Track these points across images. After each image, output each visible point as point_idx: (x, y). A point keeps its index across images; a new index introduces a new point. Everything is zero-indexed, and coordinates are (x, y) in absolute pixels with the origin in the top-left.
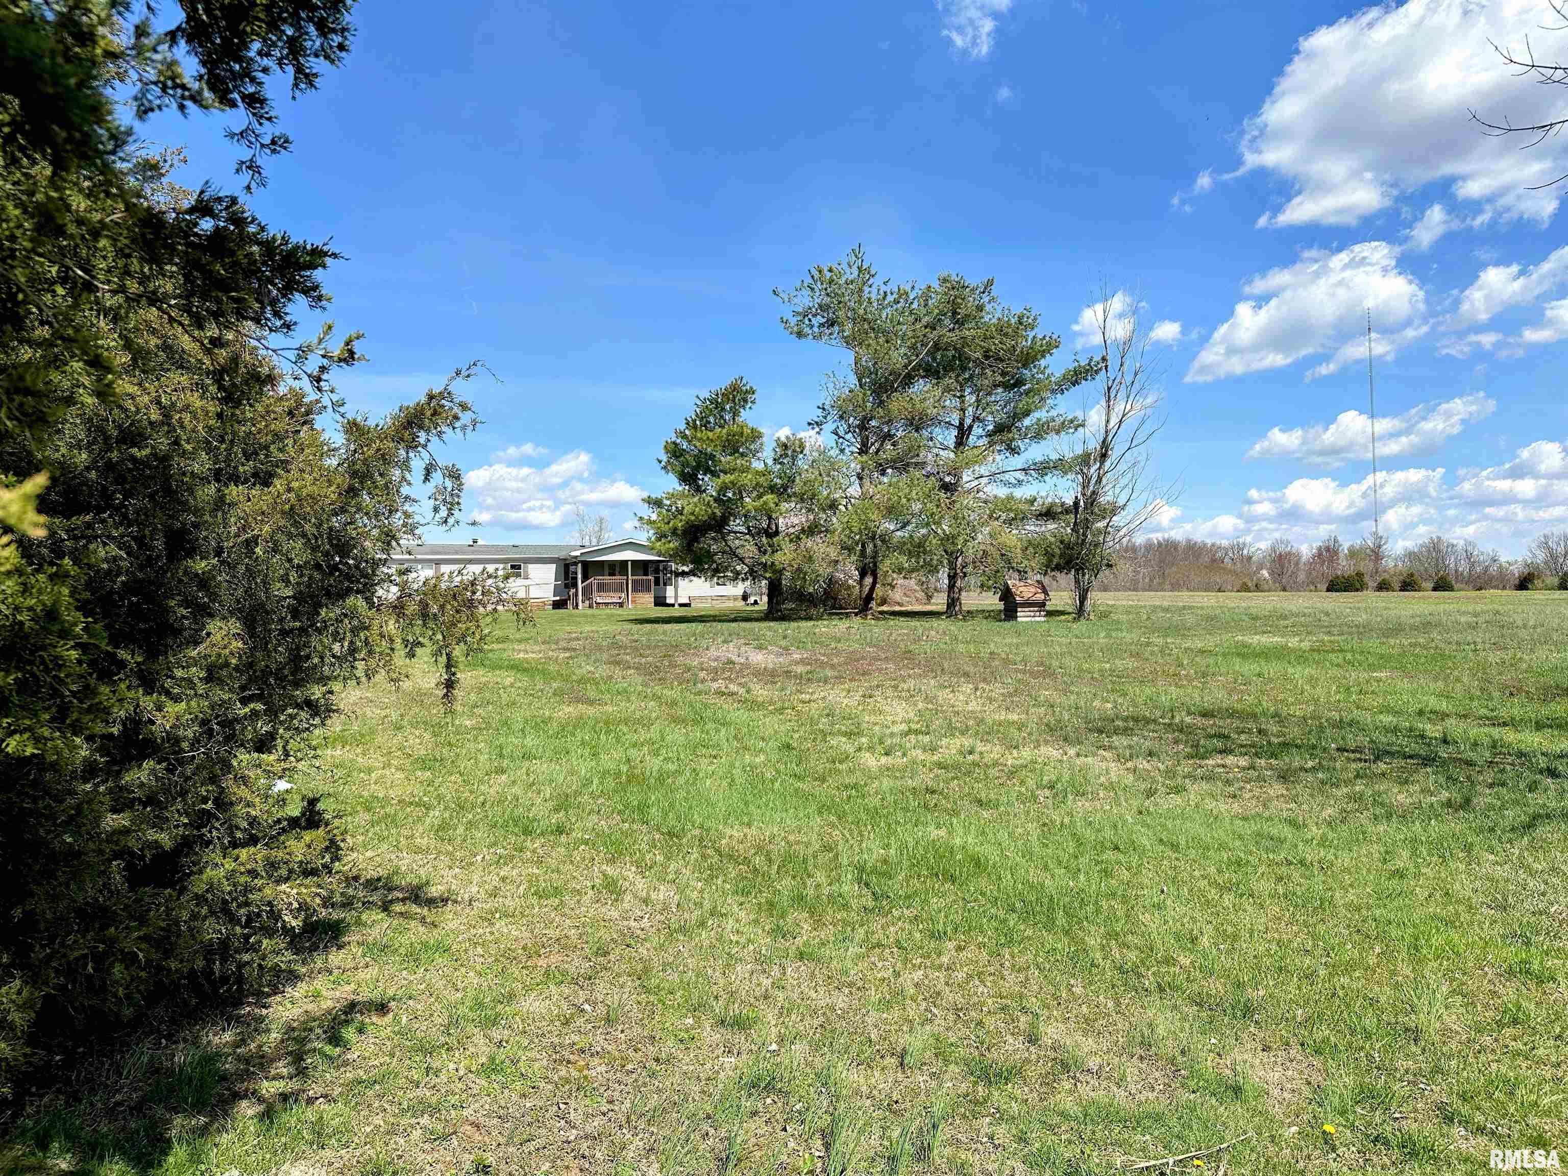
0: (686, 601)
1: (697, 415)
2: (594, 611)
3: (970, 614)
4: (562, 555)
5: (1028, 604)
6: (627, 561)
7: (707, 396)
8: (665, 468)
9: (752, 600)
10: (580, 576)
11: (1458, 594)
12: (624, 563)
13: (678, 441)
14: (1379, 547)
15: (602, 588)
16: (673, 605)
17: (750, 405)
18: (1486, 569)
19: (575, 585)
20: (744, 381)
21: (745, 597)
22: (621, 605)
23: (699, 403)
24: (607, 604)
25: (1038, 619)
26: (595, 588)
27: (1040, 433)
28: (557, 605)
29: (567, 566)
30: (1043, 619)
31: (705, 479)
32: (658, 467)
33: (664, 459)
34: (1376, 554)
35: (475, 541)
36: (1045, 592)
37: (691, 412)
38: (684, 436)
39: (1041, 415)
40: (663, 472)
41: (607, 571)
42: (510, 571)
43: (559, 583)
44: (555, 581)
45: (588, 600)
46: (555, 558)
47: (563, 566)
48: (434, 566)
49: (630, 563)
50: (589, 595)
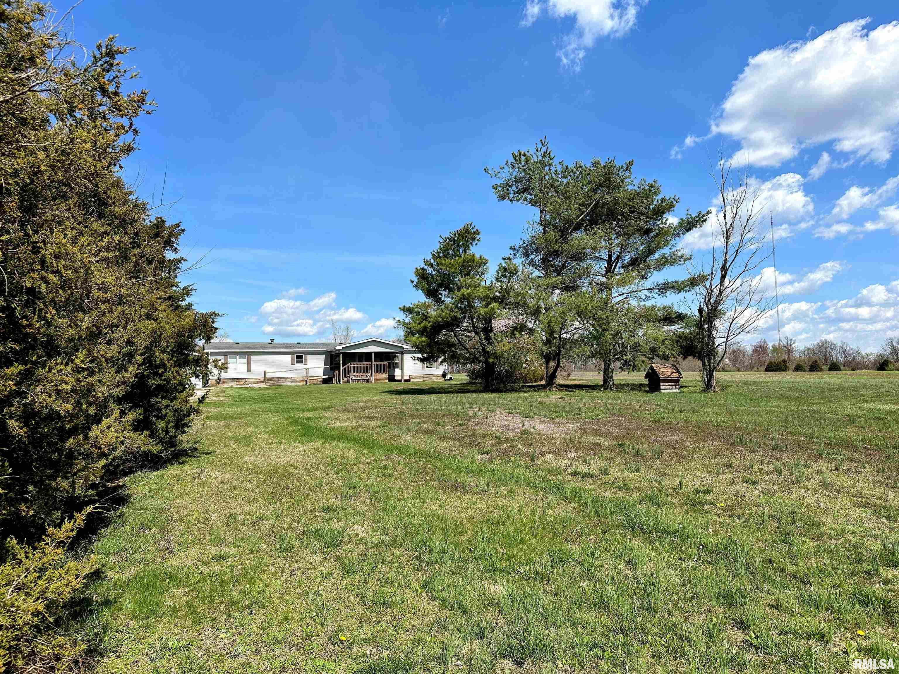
0: (407, 378)
1: (441, 249)
2: (351, 385)
3: (621, 387)
4: (329, 349)
5: (667, 380)
6: (371, 353)
7: (447, 235)
8: (416, 286)
9: (448, 377)
10: (341, 362)
11: (844, 372)
12: (370, 354)
13: (426, 267)
14: (791, 345)
15: (356, 370)
16: (400, 381)
17: (476, 242)
18: (854, 359)
19: (338, 368)
20: (473, 226)
21: (444, 375)
22: (367, 381)
23: (442, 241)
24: (358, 380)
25: (675, 391)
26: (351, 369)
27: (660, 266)
28: (325, 381)
29: (332, 356)
30: (678, 391)
31: (444, 294)
32: (411, 285)
33: (416, 280)
34: (789, 350)
35: (272, 341)
36: (678, 371)
37: (436, 247)
38: (431, 265)
39: (666, 251)
40: (415, 289)
41: (357, 359)
42: (295, 359)
43: (327, 367)
44: (324, 366)
45: (346, 378)
46: (325, 351)
47: (330, 356)
48: (247, 356)
49: (373, 354)
50: (347, 374)
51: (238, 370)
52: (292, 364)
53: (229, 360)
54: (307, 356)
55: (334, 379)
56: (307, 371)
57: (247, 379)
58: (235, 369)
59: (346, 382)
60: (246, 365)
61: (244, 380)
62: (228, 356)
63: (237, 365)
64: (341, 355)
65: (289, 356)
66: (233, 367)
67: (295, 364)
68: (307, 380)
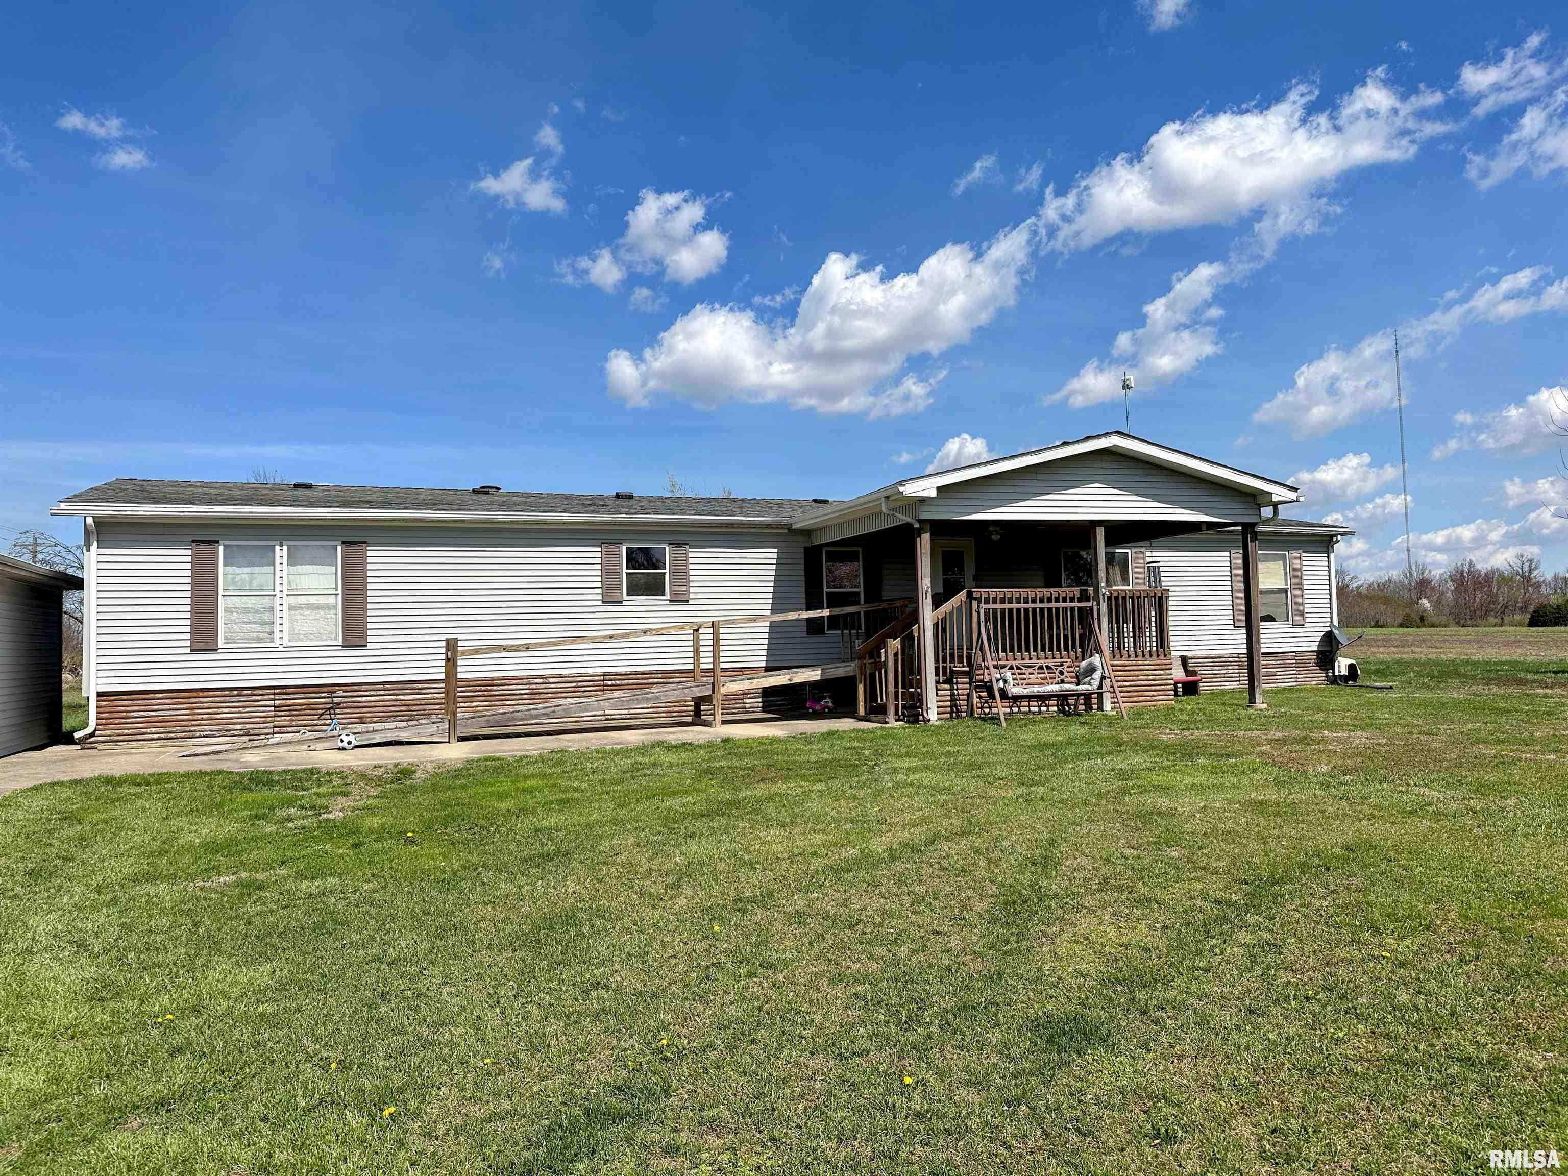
21: (1325, 658)
29: (813, 556)
42: (625, 570)
43: (793, 616)
44: (774, 611)
45: (949, 681)
46: (779, 526)
47: (802, 556)
48: (339, 548)
49: (1100, 533)
50: (952, 661)
51: (285, 635)
52: (610, 598)
53: (230, 569)
54: (687, 558)
55: (861, 688)
56: (696, 641)
57: (341, 693)
58: (268, 628)
59: (951, 713)
60: (335, 607)
61: (322, 700)
62: (221, 548)
63: (278, 601)
64: (926, 537)
65: (592, 555)
66: (250, 617)
67: (625, 597)
68: (707, 699)
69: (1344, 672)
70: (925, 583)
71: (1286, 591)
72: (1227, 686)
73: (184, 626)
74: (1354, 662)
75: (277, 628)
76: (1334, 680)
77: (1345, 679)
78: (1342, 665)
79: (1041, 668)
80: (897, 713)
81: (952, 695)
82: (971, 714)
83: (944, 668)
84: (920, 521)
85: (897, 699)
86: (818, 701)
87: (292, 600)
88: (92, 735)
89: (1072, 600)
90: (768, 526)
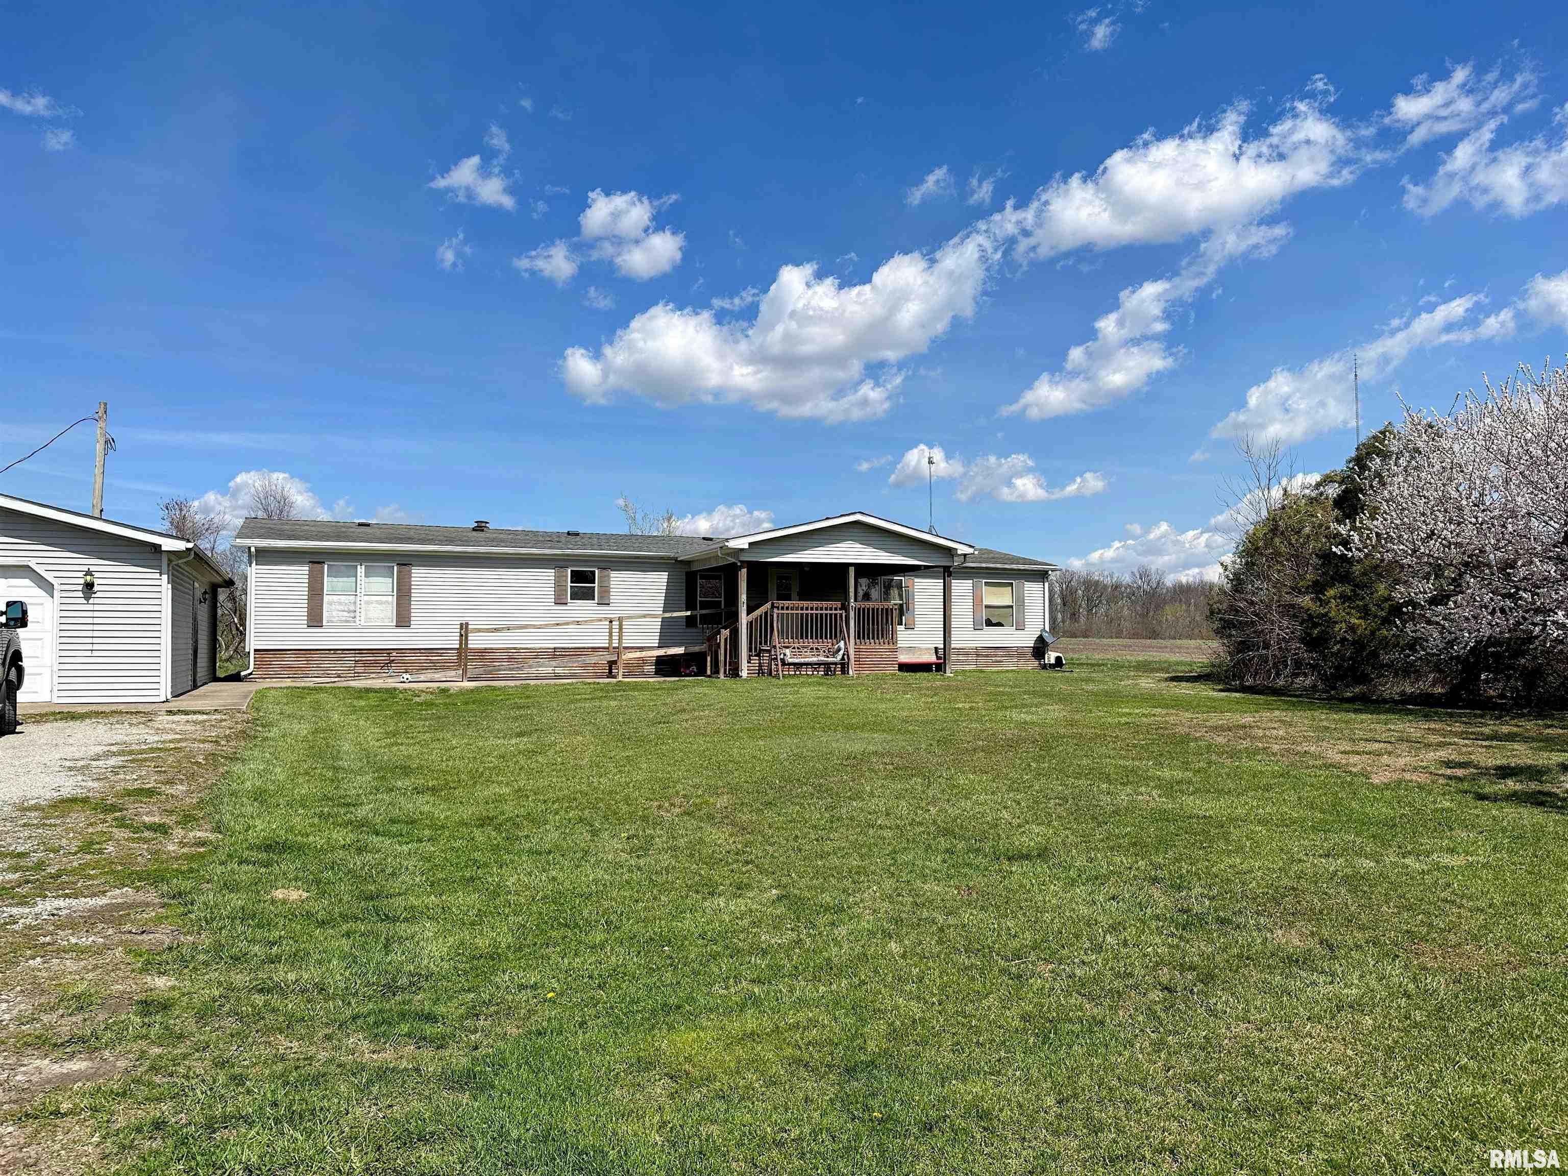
10: (741, 599)
15: (798, 628)
19: (730, 618)
21: (1040, 651)
26: (781, 626)
29: (691, 577)
41: (801, 588)
42: (569, 584)
43: (676, 614)
44: (664, 611)
45: (758, 655)
46: (669, 558)
47: (684, 577)
48: (395, 568)
49: (852, 570)
50: (761, 644)
51: (363, 620)
52: (560, 601)
53: (330, 579)
54: (609, 576)
55: (709, 659)
56: (611, 629)
57: (394, 654)
58: (352, 615)
59: (759, 673)
60: (392, 602)
61: (383, 658)
62: (326, 566)
63: (358, 598)
64: (744, 571)
65: (549, 574)
66: (342, 608)
67: (569, 600)
68: (615, 662)
69: (1053, 661)
70: (743, 597)
71: (1012, 607)
72: (968, 668)
73: (303, 613)
74: (1061, 655)
75: (358, 614)
76: (1044, 667)
77: (1052, 666)
78: (1051, 657)
79: (812, 649)
80: (725, 672)
81: (760, 663)
82: (770, 674)
83: (756, 648)
84: (741, 562)
85: (725, 665)
86: (689, 668)
87: (366, 598)
88: (251, 674)
89: (836, 609)
90: (662, 558)
